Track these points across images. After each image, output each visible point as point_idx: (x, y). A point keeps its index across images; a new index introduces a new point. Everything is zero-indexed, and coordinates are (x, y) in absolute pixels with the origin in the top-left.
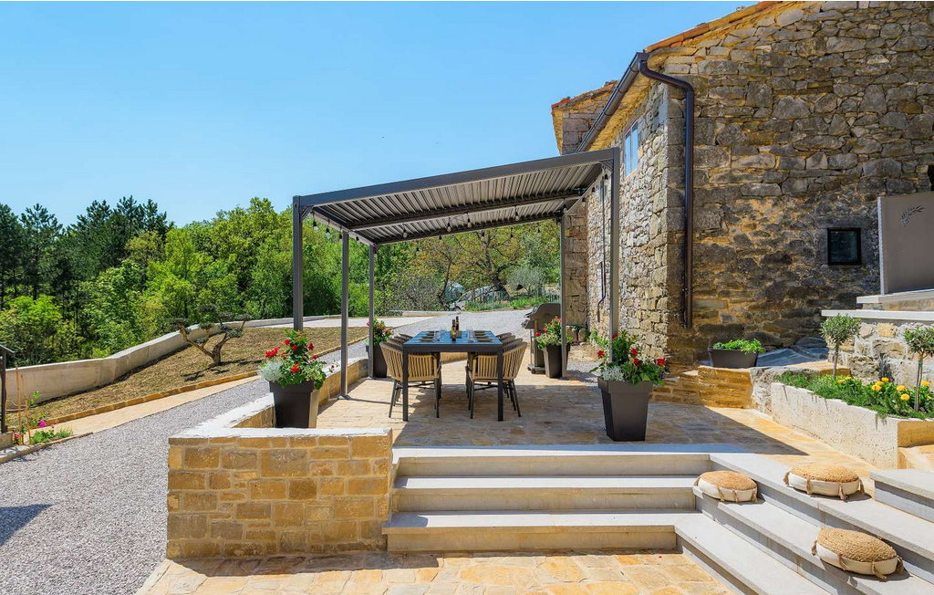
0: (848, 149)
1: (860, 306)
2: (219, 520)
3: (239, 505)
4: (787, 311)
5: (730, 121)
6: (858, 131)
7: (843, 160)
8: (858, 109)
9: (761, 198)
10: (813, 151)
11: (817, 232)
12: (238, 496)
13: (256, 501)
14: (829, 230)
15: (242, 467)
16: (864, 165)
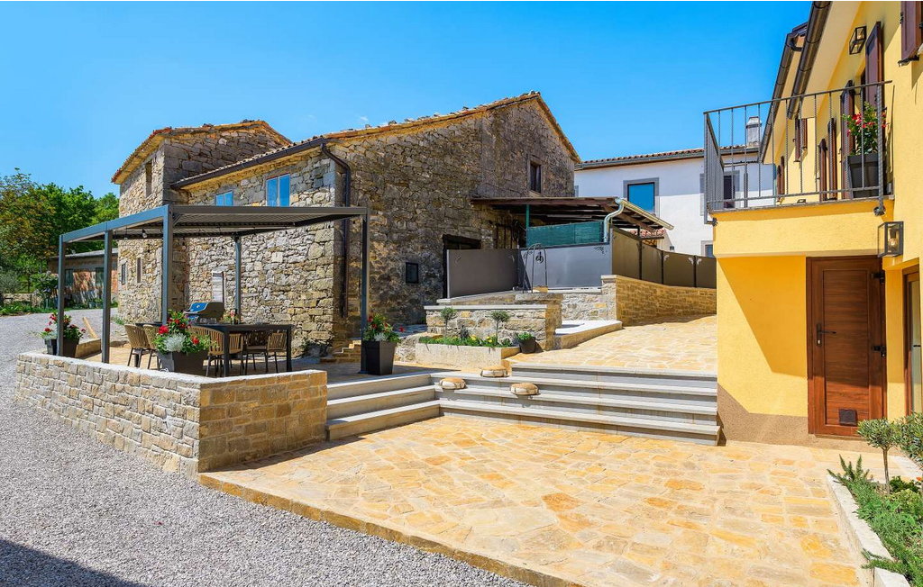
0: (413, 220)
1: (438, 304)
2: (234, 438)
3: (246, 427)
4: (388, 308)
5: (365, 193)
6: (419, 211)
7: (412, 225)
8: (418, 199)
9: (379, 241)
10: (401, 218)
11: (401, 264)
12: (247, 420)
13: (256, 422)
14: (407, 263)
15: (250, 400)
16: (420, 230)
